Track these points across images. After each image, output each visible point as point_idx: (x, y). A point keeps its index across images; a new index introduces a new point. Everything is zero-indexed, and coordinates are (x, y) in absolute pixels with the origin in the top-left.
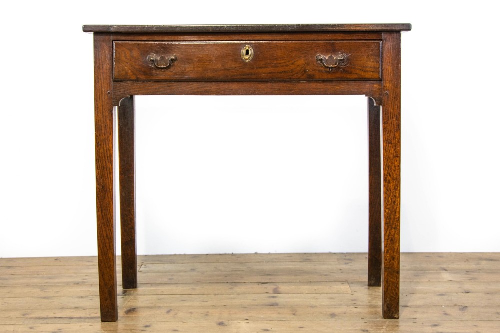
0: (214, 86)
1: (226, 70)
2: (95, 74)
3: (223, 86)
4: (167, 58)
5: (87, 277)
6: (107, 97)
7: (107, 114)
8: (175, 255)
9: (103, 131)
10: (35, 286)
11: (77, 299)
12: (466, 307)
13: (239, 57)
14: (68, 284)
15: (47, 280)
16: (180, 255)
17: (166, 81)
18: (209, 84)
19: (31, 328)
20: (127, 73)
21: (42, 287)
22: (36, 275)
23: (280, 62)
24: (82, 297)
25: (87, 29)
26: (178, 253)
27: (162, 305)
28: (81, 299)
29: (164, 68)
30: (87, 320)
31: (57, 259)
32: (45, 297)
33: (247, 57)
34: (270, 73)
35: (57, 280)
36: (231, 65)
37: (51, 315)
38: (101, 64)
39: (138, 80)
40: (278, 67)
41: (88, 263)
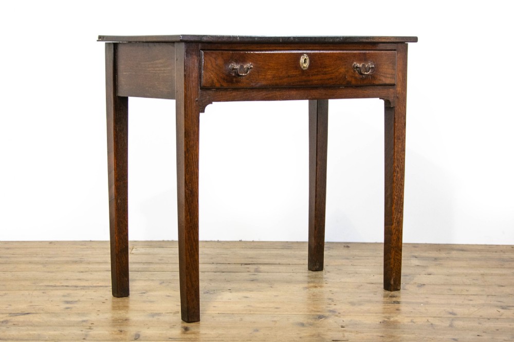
5: (83, 257)
8: (163, 241)
10: (37, 263)
11: (78, 274)
14: (67, 262)
15: (47, 259)
16: (168, 241)
19: (44, 293)
21: (44, 264)
22: (35, 255)
24: (82, 272)
26: (166, 239)
27: (155, 279)
28: (82, 274)
30: (91, 288)
31: (51, 243)
32: (48, 272)
35: (55, 259)
37: (58, 284)
41: (81, 247)
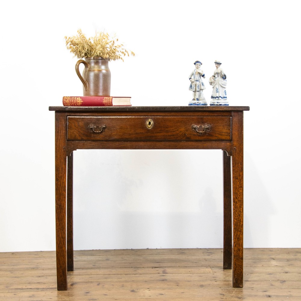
0: (128, 144)
1: (136, 134)
2: (55, 136)
3: (134, 143)
4: (100, 127)
5: (38, 265)
6: (62, 150)
7: (63, 161)
8: (93, 250)
9: (60, 171)
10: (6, 270)
11: (37, 278)
12: (285, 281)
13: (145, 126)
14: (27, 269)
15: (12, 267)
16: (96, 250)
17: (100, 141)
18: (126, 143)
19: (15, 295)
20: (75, 136)
21: (11, 271)
22: (3, 264)
23: (170, 129)
24: (39, 277)
25: (51, 109)
26: (95, 249)
27: (93, 281)
28: (40, 278)
29: (98, 133)
30: (48, 290)
31: (13, 253)
32: (15, 277)
33: (149, 126)
34: (164, 136)
35: (18, 267)
36: (139, 131)
37: (24, 287)
38: (59, 130)
39: (82, 140)
40: (168, 132)
41: (35, 256)
